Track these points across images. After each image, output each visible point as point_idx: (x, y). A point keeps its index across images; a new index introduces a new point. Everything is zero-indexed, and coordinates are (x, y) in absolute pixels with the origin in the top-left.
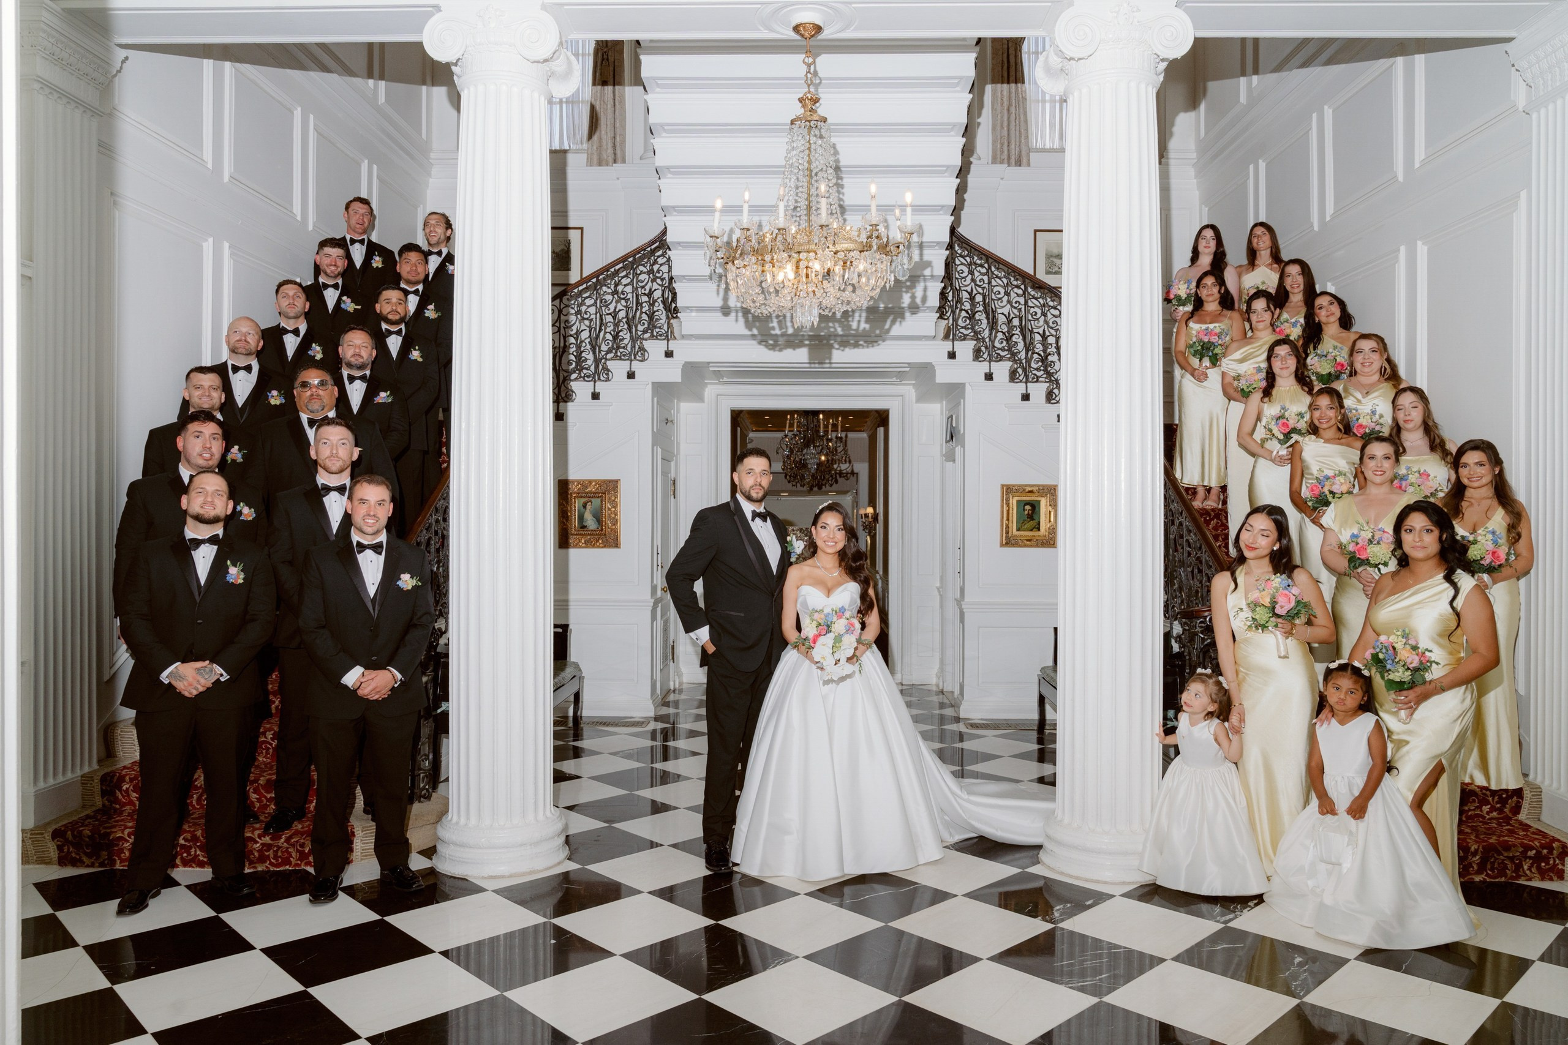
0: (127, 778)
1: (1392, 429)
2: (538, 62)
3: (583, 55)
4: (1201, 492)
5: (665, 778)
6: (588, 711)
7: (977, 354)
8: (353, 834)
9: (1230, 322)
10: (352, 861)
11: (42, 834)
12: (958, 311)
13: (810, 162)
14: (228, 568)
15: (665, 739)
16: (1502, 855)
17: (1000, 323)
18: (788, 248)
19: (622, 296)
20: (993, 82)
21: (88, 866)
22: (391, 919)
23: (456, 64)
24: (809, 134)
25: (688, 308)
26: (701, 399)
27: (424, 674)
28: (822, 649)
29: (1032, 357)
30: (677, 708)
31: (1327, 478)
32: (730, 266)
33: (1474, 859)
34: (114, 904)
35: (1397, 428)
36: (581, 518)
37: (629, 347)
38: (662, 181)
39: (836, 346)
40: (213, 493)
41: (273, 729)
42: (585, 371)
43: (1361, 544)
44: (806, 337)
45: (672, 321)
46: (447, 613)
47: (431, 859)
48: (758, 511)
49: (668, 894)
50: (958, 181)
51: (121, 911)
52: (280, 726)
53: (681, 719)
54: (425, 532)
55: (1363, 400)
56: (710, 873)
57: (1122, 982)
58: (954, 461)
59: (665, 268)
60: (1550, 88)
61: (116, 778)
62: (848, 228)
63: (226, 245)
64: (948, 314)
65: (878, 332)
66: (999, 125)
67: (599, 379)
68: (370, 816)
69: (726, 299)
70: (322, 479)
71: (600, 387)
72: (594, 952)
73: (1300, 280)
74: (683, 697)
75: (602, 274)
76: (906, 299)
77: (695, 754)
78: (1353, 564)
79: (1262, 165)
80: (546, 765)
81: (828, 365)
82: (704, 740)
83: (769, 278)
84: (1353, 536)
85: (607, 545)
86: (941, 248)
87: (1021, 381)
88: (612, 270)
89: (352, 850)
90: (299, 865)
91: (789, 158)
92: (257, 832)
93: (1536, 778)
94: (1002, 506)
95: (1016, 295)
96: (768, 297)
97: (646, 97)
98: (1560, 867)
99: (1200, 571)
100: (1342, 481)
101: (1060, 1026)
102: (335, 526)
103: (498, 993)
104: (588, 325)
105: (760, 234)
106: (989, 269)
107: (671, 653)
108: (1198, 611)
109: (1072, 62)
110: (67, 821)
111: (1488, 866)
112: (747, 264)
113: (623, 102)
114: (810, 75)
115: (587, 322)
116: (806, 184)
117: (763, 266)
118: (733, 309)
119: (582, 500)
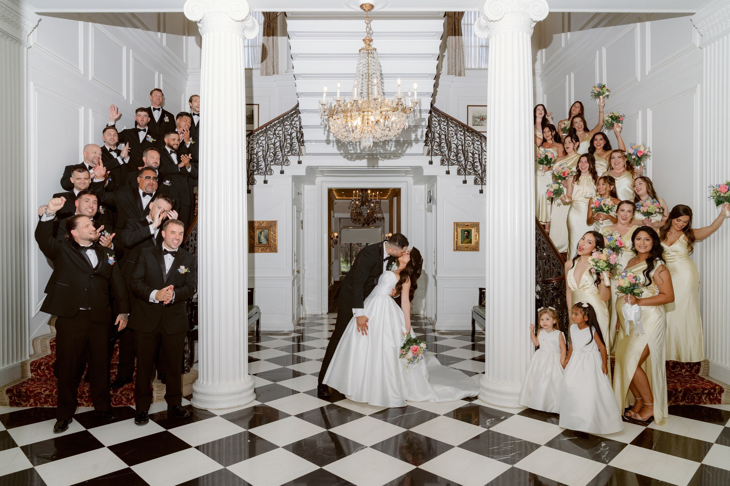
0: (43, 364)
2: (239, 21)
5: (299, 360)
6: (263, 328)
7: (442, 162)
11: (2, 391)
12: (433, 142)
13: (368, 70)
15: (299, 341)
16: (693, 392)
17: (453, 148)
18: (359, 110)
19: (278, 136)
21: (24, 406)
22: (171, 431)
23: (199, 22)
24: (368, 56)
25: (308, 141)
26: (314, 183)
29: (467, 164)
30: (304, 327)
32: (331, 119)
33: (680, 395)
36: (259, 238)
37: (281, 159)
38: (297, 81)
39: (380, 159)
42: (260, 170)
44: (366, 154)
45: (301, 147)
47: (190, 401)
49: (303, 416)
50: (435, 81)
53: (306, 332)
57: (522, 457)
58: (431, 212)
59: (298, 123)
60: (712, 36)
61: (38, 364)
62: (387, 100)
63: (90, 110)
64: (429, 144)
65: (400, 152)
66: (451, 57)
67: (267, 174)
69: (328, 136)
71: (268, 177)
72: (269, 446)
74: (306, 321)
75: (268, 125)
76: (413, 136)
77: (313, 348)
79: (572, 75)
80: (245, 354)
81: (376, 168)
83: (350, 125)
85: (271, 251)
86: (426, 113)
87: (463, 175)
88: (273, 123)
90: (127, 405)
91: (359, 68)
94: (454, 232)
95: (460, 135)
96: (349, 133)
97: (289, 41)
98: (719, 398)
99: (549, 261)
103: (223, 467)
104: (262, 149)
105: (345, 103)
106: (448, 123)
107: (301, 301)
108: (551, 280)
109: (492, 22)
110: (14, 385)
111: (686, 398)
112: (339, 117)
113: (277, 46)
114: (368, 29)
115: (261, 148)
116: (367, 80)
117: (347, 119)
118: (332, 140)
119: (260, 230)
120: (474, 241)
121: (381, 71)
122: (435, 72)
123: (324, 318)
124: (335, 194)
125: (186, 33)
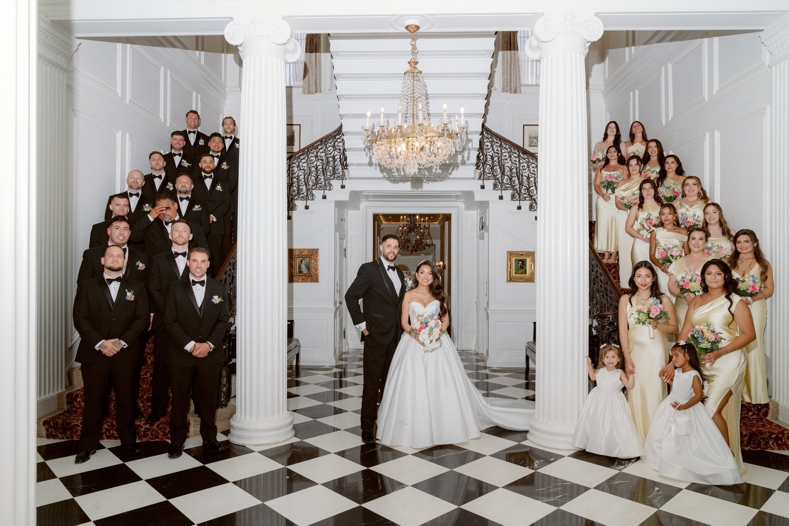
0: (80, 395)
1: (703, 224)
2: (281, 45)
3: (301, 39)
4: (607, 255)
5: (341, 396)
6: (303, 363)
7: (495, 187)
8: (189, 424)
9: (622, 171)
10: (189, 437)
12: (485, 165)
13: (413, 93)
14: (126, 293)
15: (341, 377)
16: (759, 437)
17: (506, 171)
18: (403, 136)
19: (320, 158)
20: (503, 50)
21: (60, 438)
22: (209, 466)
23: (240, 46)
24: (413, 79)
25: (352, 164)
26: (358, 208)
27: (224, 345)
28: (424, 335)
29: (522, 188)
30: (347, 362)
31: (669, 249)
32: (374, 144)
33: (745, 439)
34: (73, 458)
35: (706, 223)
36: (300, 267)
37: (323, 183)
38: (340, 102)
39: (425, 181)
40: (117, 256)
41: (150, 372)
42: (301, 195)
43: (686, 282)
44: (411, 178)
45: (344, 171)
46: (235, 315)
47: (227, 436)
48: (391, 266)
49: (344, 454)
50: (486, 101)
51: (77, 461)
52: (154, 370)
53: (349, 367)
54: (224, 275)
55: (690, 209)
56: (364, 444)
57: (568, 499)
58: (484, 239)
59: (341, 144)
60: (781, 55)
61: (74, 395)
62: (432, 126)
63: (128, 134)
64: (480, 167)
65: (445, 174)
66: (506, 73)
67: (309, 199)
68: (197, 415)
69: (371, 159)
70: (175, 249)
71: (309, 203)
72: (307, 483)
73: (656, 149)
74: (350, 356)
75: (310, 147)
76: (460, 158)
77: (356, 384)
78: (682, 292)
79: (637, 92)
80: (284, 390)
81: (420, 192)
82: (362, 377)
83: (394, 151)
84: (683, 278)
85: (312, 281)
86: (477, 134)
87: (517, 200)
88: (315, 145)
89: (189, 431)
90: (163, 439)
91: (403, 91)
92: (143, 422)
93: (775, 399)
94: (508, 262)
95: (514, 157)
96: (393, 159)
97: (332, 60)
99: (607, 295)
100: (677, 250)
101: (537, 522)
102: (181, 273)
103: (261, 502)
104: (303, 172)
105: (389, 129)
106: (501, 144)
107: (344, 334)
108: (606, 315)
109: (543, 43)
110: (50, 417)
111: (752, 443)
112: (382, 143)
113: (320, 62)
114: (413, 50)
116: (412, 104)
117: (390, 144)
118: (374, 163)
119: (301, 259)
120: (528, 271)
121: (427, 91)
122: (485, 91)
124: (382, 219)
125: (225, 51)
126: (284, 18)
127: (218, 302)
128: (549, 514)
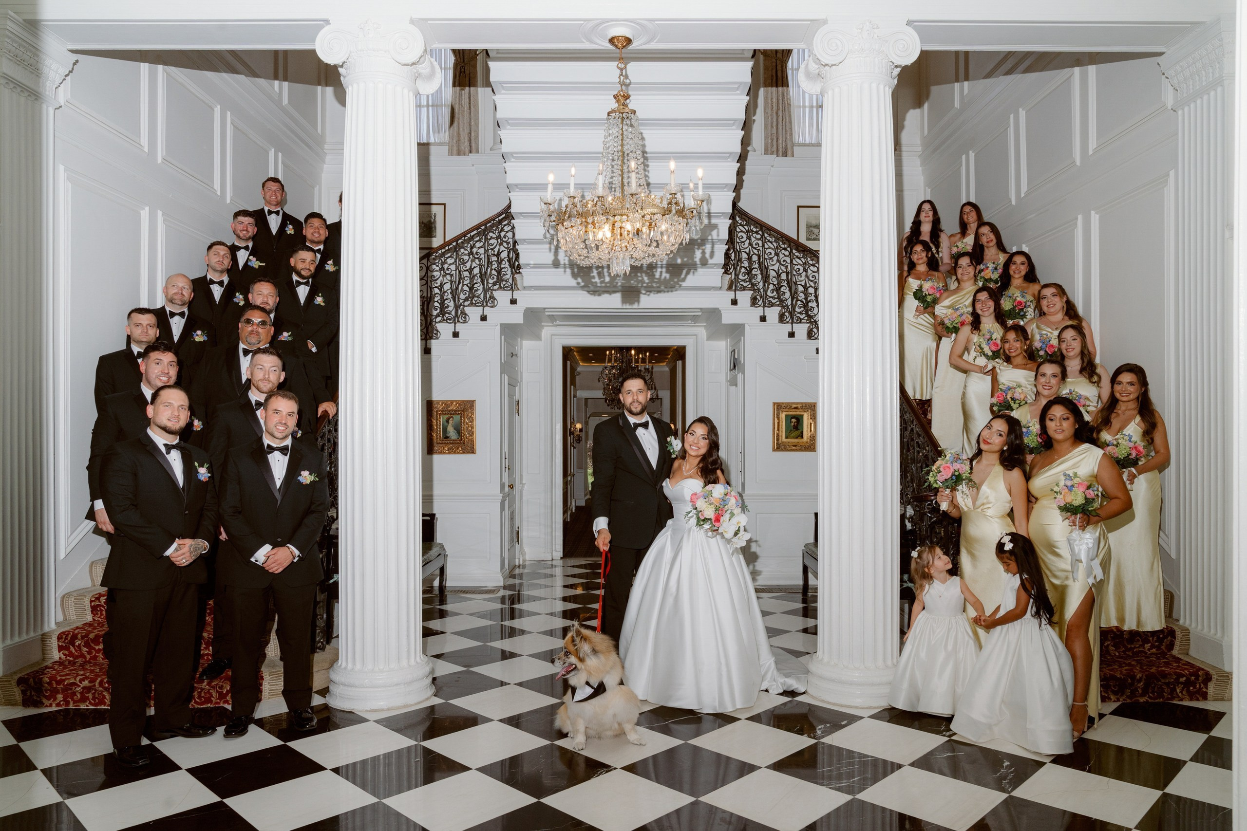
0: (79, 636)
2: (407, 65)
5: (513, 633)
6: (451, 582)
7: (754, 302)
11: (10, 681)
12: (738, 268)
13: (622, 145)
15: (512, 603)
16: (1160, 681)
17: (771, 277)
18: (606, 213)
19: (476, 256)
20: (765, 86)
21: (47, 706)
22: (293, 744)
23: (342, 66)
24: (622, 123)
25: (528, 265)
26: (539, 338)
29: (796, 304)
30: (521, 579)
32: (560, 227)
33: (1139, 685)
36: (445, 430)
37: (482, 296)
38: (507, 164)
39: (644, 292)
42: (447, 315)
44: (620, 284)
45: (516, 276)
46: (337, 504)
47: (325, 697)
49: (514, 721)
53: (525, 588)
57: (869, 783)
58: (736, 385)
59: (510, 235)
60: (1191, 91)
61: (70, 636)
62: (653, 197)
63: (160, 213)
64: (731, 271)
65: (675, 281)
66: (770, 125)
67: (458, 321)
69: (556, 255)
70: (253, 396)
71: (459, 327)
72: (454, 767)
74: (526, 571)
75: (461, 239)
76: (698, 254)
77: (536, 614)
79: (972, 155)
80: (417, 622)
81: (638, 310)
83: (591, 237)
85: (465, 452)
87: (788, 322)
88: (469, 236)
89: (261, 691)
90: (219, 703)
91: (607, 142)
93: (1184, 622)
94: (774, 420)
95: (784, 255)
96: (590, 251)
97: (494, 97)
98: (1204, 690)
99: (927, 466)
101: (822, 818)
103: (377, 800)
104: (449, 279)
105: (585, 201)
106: (763, 235)
107: (516, 536)
108: (926, 496)
109: (827, 68)
110: (29, 671)
111: (1150, 690)
112: (573, 225)
113: (476, 101)
114: (622, 78)
115: (448, 277)
116: (619, 163)
117: (586, 227)
118: (562, 262)
119: (446, 416)
121: (644, 146)
122: (738, 149)
123: (556, 566)
124: (577, 356)
125: (323, 82)
126: (412, 21)
127: (308, 482)
128: (840, 807)
